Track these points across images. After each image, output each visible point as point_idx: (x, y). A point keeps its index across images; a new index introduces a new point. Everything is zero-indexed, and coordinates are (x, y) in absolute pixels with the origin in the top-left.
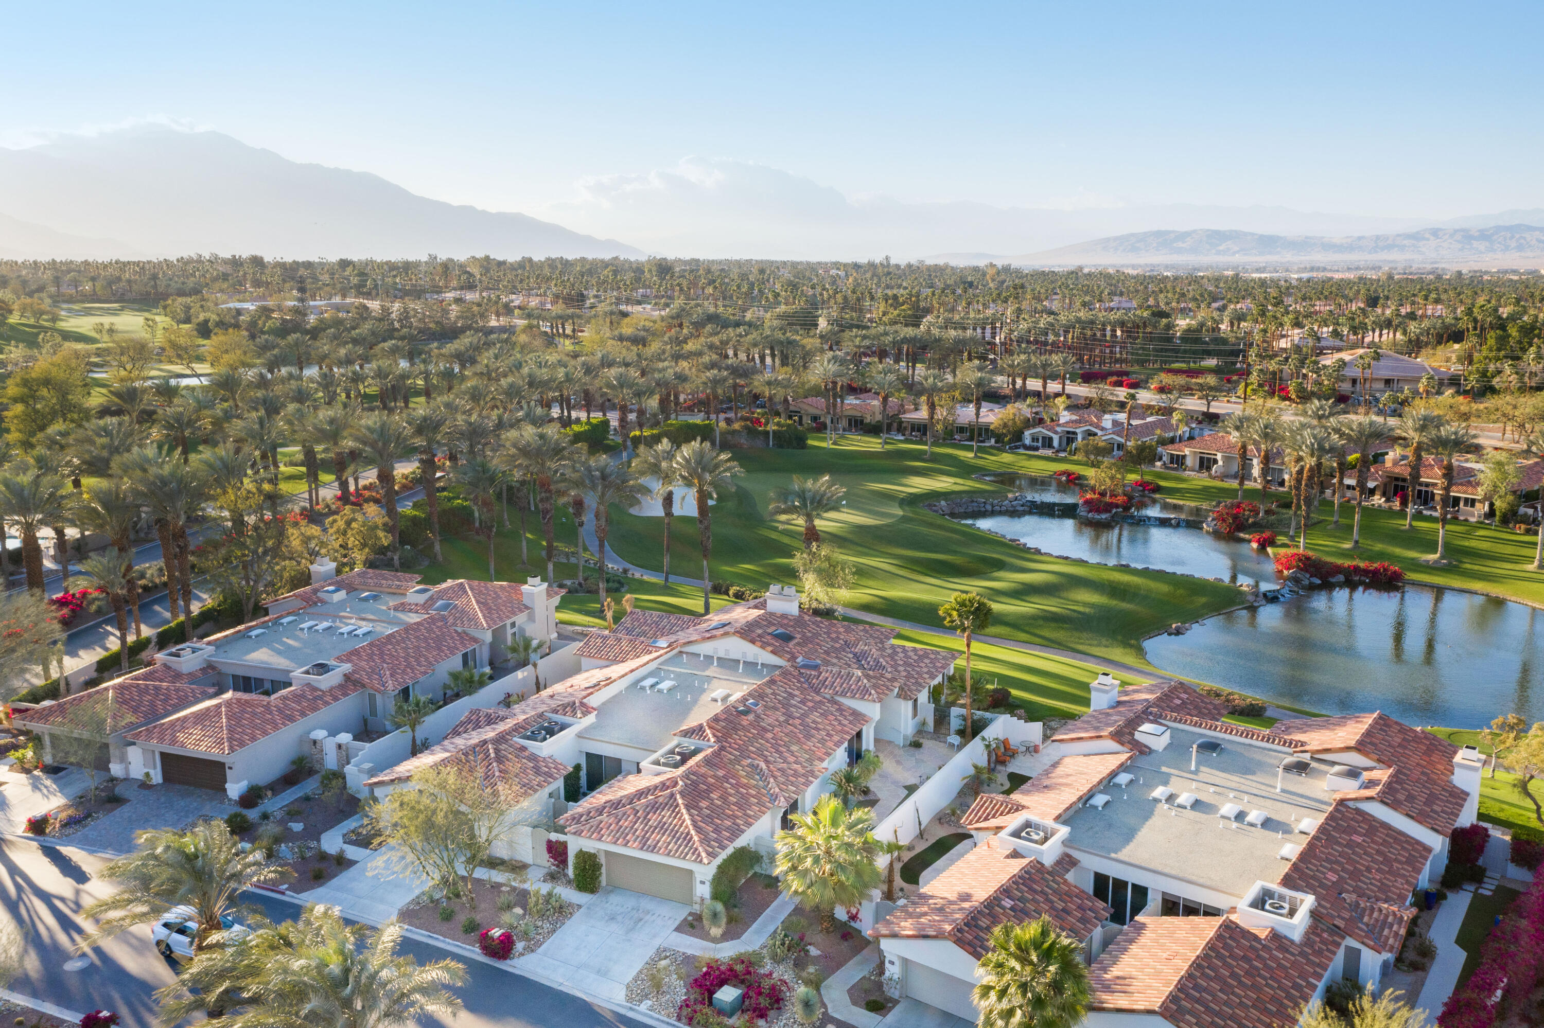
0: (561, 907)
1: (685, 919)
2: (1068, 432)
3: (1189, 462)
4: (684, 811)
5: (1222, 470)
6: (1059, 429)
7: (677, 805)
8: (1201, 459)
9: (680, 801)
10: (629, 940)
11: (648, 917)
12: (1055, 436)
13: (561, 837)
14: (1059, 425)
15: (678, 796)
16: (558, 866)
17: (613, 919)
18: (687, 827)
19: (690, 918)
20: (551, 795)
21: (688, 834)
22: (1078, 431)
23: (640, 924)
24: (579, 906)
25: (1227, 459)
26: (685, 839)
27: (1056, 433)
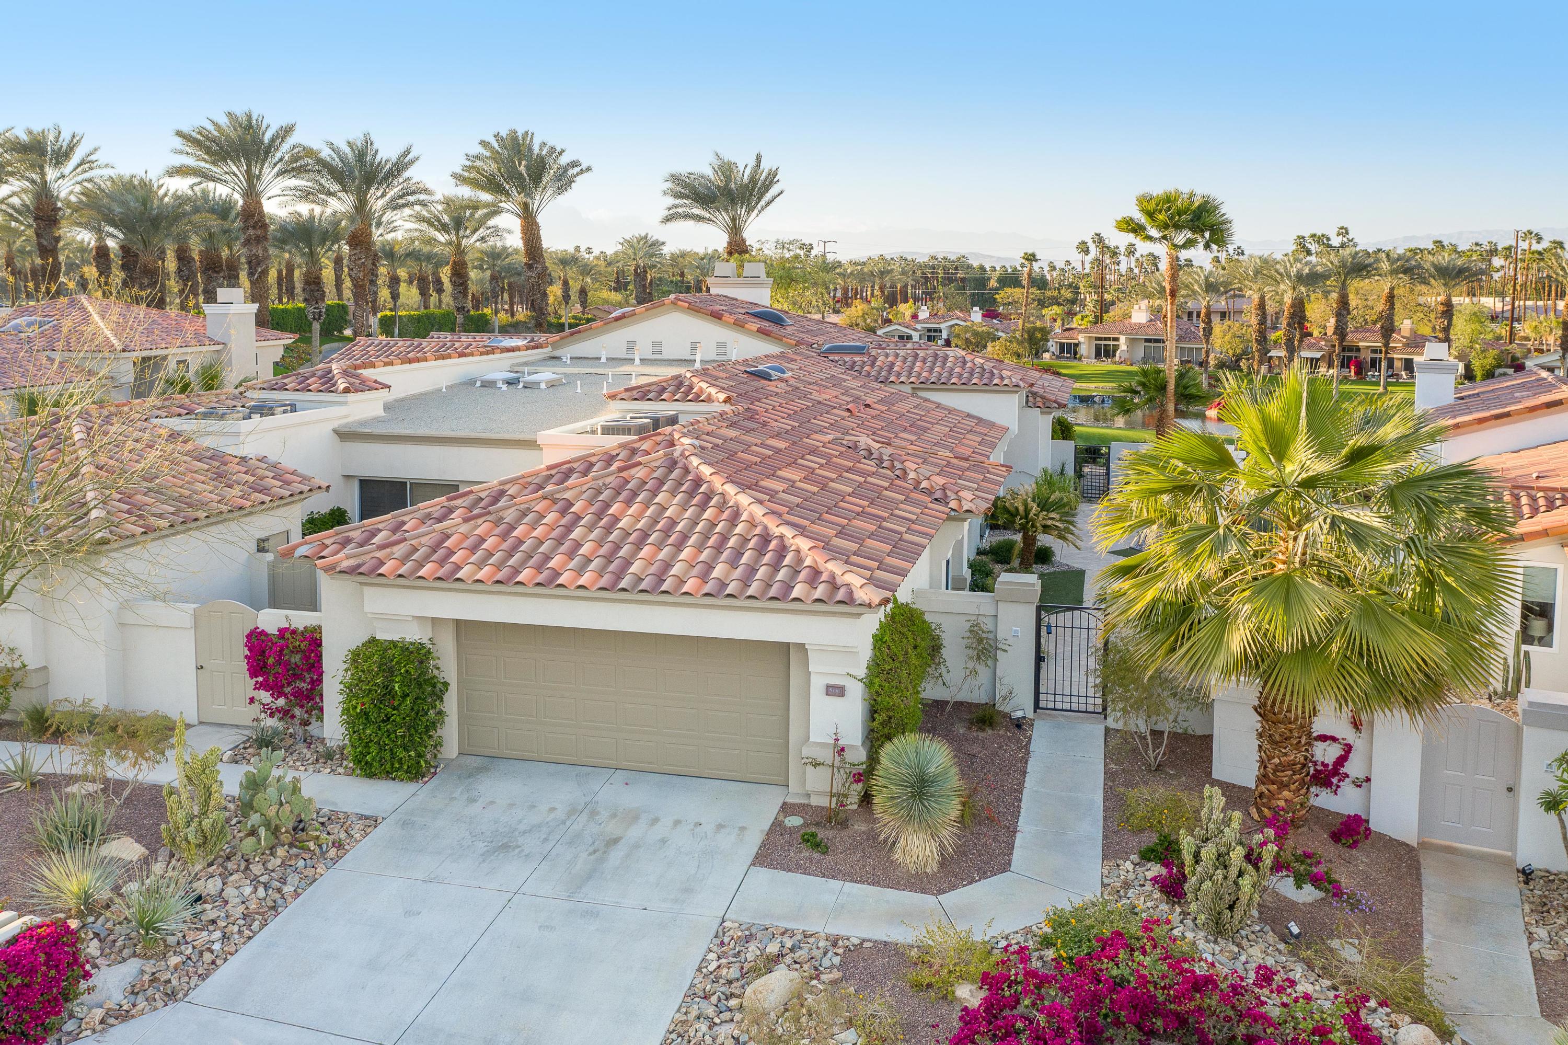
0: (300, 826)
1: (777, 826)
2: (929, 330)
3: (1083, 350)
4: (730, 489)
5: (1126, 356)
6: (918, 326)
7: (698, 482)
8: (1098, 348)
9: (706, 470)
10: (591, 914)
11: (635, 833)
12: (913, 333)
13: (301, 619)
14: (919, 322)
15: (695, 461)
16: (285, 714)
17: (505, 847)
18: (752, 524)
19: (794, 821)
20: (262, 546)
21: (766, 539)
22: (943, 326)
23: (616, 855)
24: (371, 821)
25: (1132, 342)
26: (761, 551)
27: (915, 330)
